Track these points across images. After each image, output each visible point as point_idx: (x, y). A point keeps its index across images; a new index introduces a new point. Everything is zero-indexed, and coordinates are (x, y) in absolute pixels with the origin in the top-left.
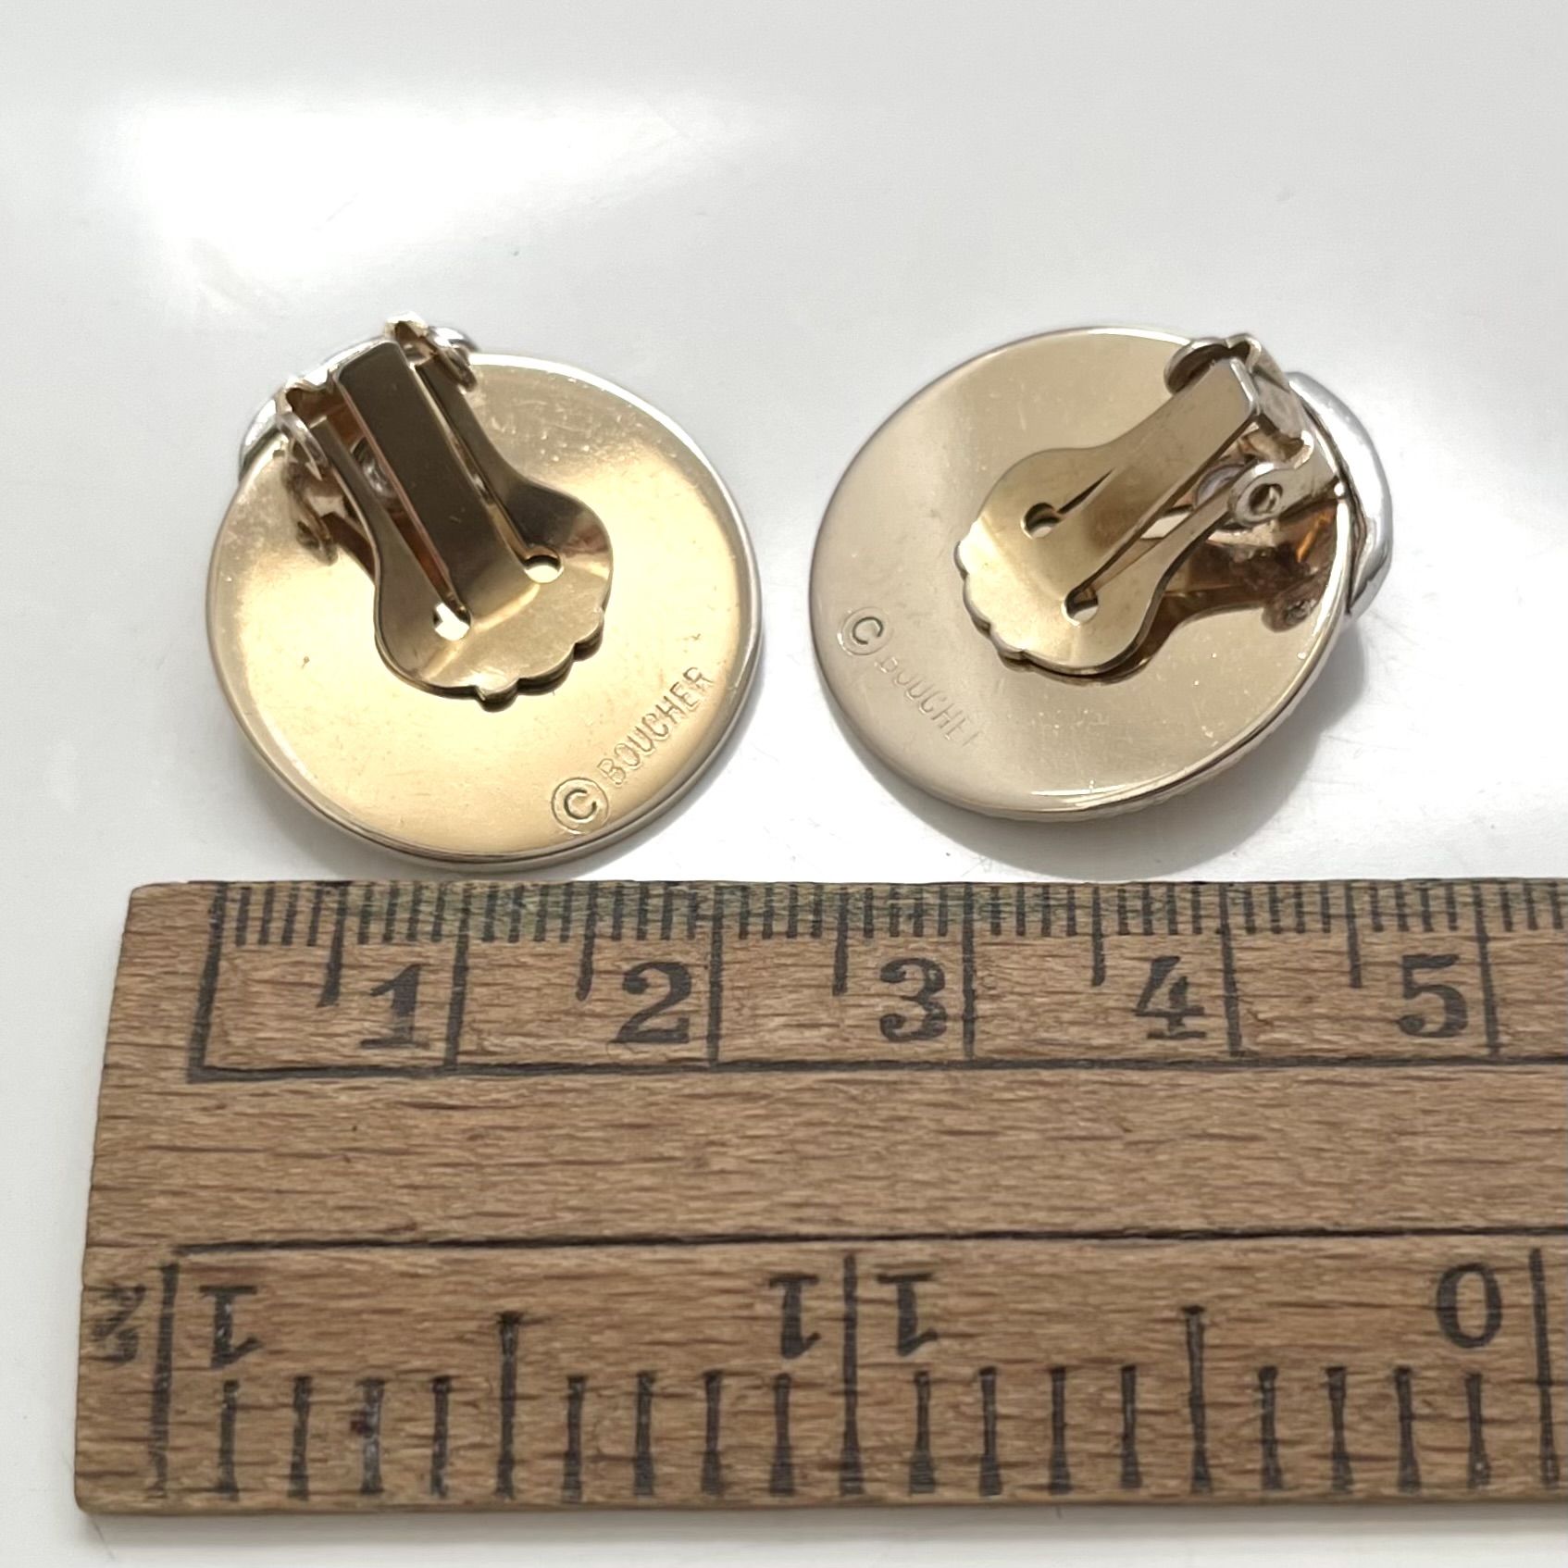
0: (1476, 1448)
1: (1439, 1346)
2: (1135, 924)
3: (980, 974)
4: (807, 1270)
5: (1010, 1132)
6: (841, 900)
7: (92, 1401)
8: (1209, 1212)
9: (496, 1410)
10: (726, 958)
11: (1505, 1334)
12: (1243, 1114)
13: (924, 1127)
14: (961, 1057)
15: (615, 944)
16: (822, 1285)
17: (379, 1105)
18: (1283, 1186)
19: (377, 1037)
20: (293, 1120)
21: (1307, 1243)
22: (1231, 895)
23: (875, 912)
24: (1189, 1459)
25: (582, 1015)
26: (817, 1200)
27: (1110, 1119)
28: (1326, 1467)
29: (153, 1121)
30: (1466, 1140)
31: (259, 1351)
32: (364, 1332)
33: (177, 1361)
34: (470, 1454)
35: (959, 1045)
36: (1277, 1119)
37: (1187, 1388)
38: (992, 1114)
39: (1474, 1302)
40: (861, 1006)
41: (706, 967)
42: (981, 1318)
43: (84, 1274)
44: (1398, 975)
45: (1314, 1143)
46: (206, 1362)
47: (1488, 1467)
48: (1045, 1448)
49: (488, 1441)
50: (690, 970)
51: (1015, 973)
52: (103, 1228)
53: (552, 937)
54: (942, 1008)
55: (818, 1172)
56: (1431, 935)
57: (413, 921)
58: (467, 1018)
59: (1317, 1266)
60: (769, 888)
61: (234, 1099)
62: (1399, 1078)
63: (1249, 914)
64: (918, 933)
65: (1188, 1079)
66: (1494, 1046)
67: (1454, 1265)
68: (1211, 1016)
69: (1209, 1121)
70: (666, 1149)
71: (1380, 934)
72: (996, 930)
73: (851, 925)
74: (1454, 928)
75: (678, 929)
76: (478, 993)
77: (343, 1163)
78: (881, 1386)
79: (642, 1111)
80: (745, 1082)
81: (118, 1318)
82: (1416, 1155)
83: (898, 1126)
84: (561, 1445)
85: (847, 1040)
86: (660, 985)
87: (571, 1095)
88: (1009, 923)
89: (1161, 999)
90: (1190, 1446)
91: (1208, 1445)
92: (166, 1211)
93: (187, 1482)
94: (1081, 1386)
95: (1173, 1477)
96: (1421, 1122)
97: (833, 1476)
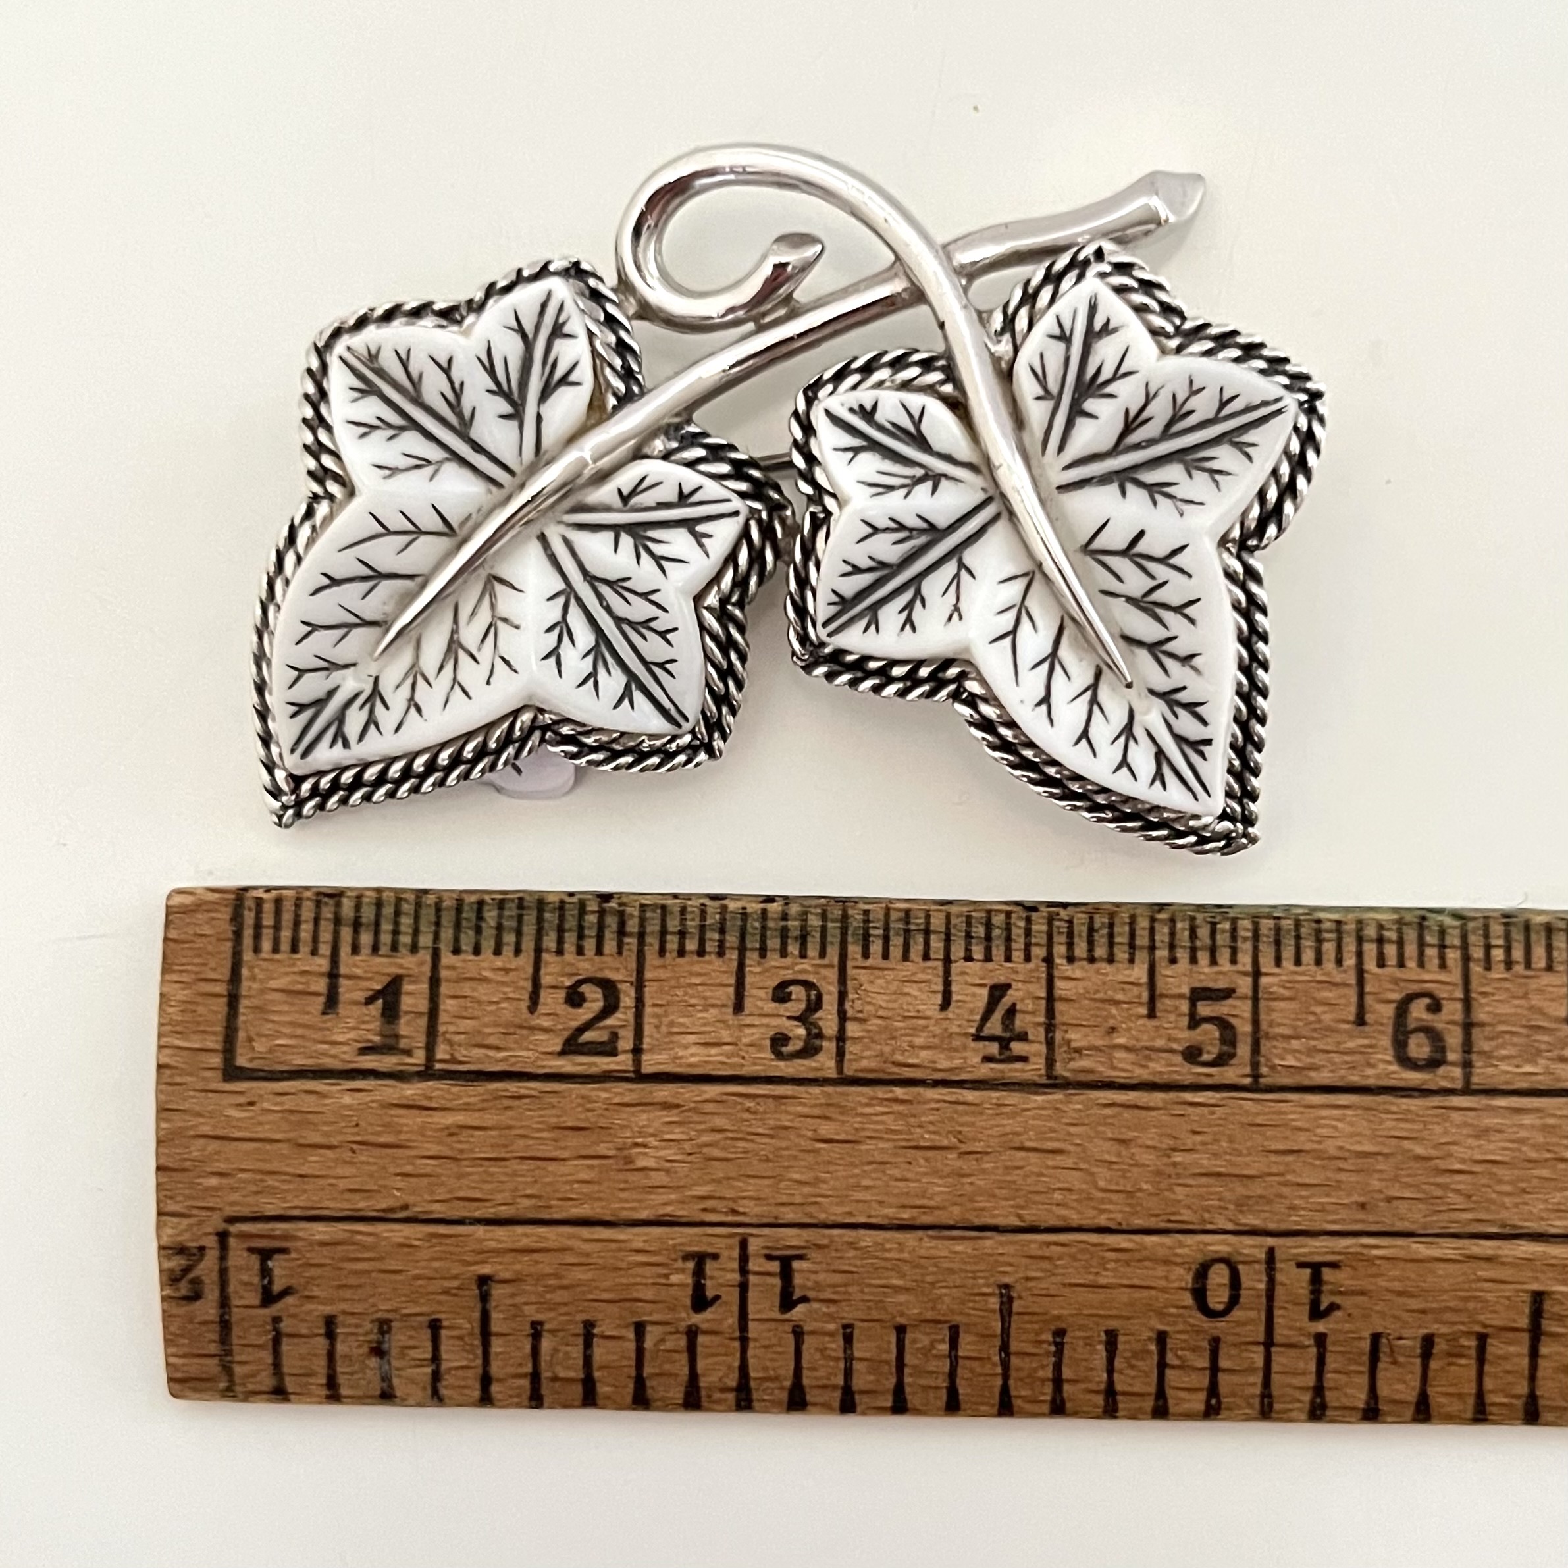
0: (1213, 1390)
1: (1190, 1316)
2: (978, 952)
3: (851, 996)
4: (710, 1250)
5: (869, 1141)
6: (742, 920)
7: (172, 1329)
8: (1021, 1212)
9: (477, 1342)
10: (648, 975)
11: (1242, 1309)
12: (1055, 1131)
13: (804, 1136)
14: (832, 1074)
15: (558, 959)
16: (722, 1259)
17: (374, 1105)
18: (1081, 1191)
19: (370, 1045)
20: (310, 1116)
21: (1094, 1238)
22: (1057, 923)
23: (769, 933)
24: (997, 1391)
25: (532, 1029)
26: (718, 1195)
27: (950, 1132)
28: (1099, 1400)
29: (199, 1115)
30: (1228, 1157)
31: (297, 1296)
32: (374, 1286)
33: (235, 1301)
34: (460, 1373)
35: (832, 1064)
36: (1078, 1135)
37: (997, 1342)
38: (856, 1125)
39: (1220, 1285)
40: (753, 1026)
41: (632, 984)
42: (842, 1289)
43: (159, 1236)
44: (1185, 1007)
45: (1107, 1157)
46: (257, 1302)
47: (1219, 1402)
48: (888, 1383)
49: (473, 1364)
50: (619, 986)
51: (879, 997)
52: (169, 1201)
53: (508, 951)
54: (820, 1028)
55: (719, 1169)
56: (1216, 969)
57: (396, 933)
58: (442, 1029)
59: (1103, 1258)
61: (261, 1096)
62: (1178, 1103)
63: (1070, 945)
64: (803, 956)
65: (1013, 1098)
66: (1256, 1076)
67: (1208, 1258)
68: (1033, 1042)
69: (1025, 1137)
70: (602, 1149)
71: (1173, 966)
72: (866, 955)
73: (749, 945)
74: (1234, 961)
75: (610, 946)
76: (448, 1005)
77: (350, 1154)
78: (765, 1334)
79: (583, 1116)
80: (664, 1092)
81: (186, 1270)
82: (1185, 1169)
83: (783, 1133)
84: (528, 1368)
85: (743, 1058)
86: (595, 999)
87: (527, 1101)
88: (876, 947)
89: (994, 1026)
90: (999, 1382)
91: (1011, 1382)
92: (216, 1189)
93: (251, 1387)
94: (917, 1339)
95: (983, 1404)
96: (1191, 1141)
97: (731, 1396)
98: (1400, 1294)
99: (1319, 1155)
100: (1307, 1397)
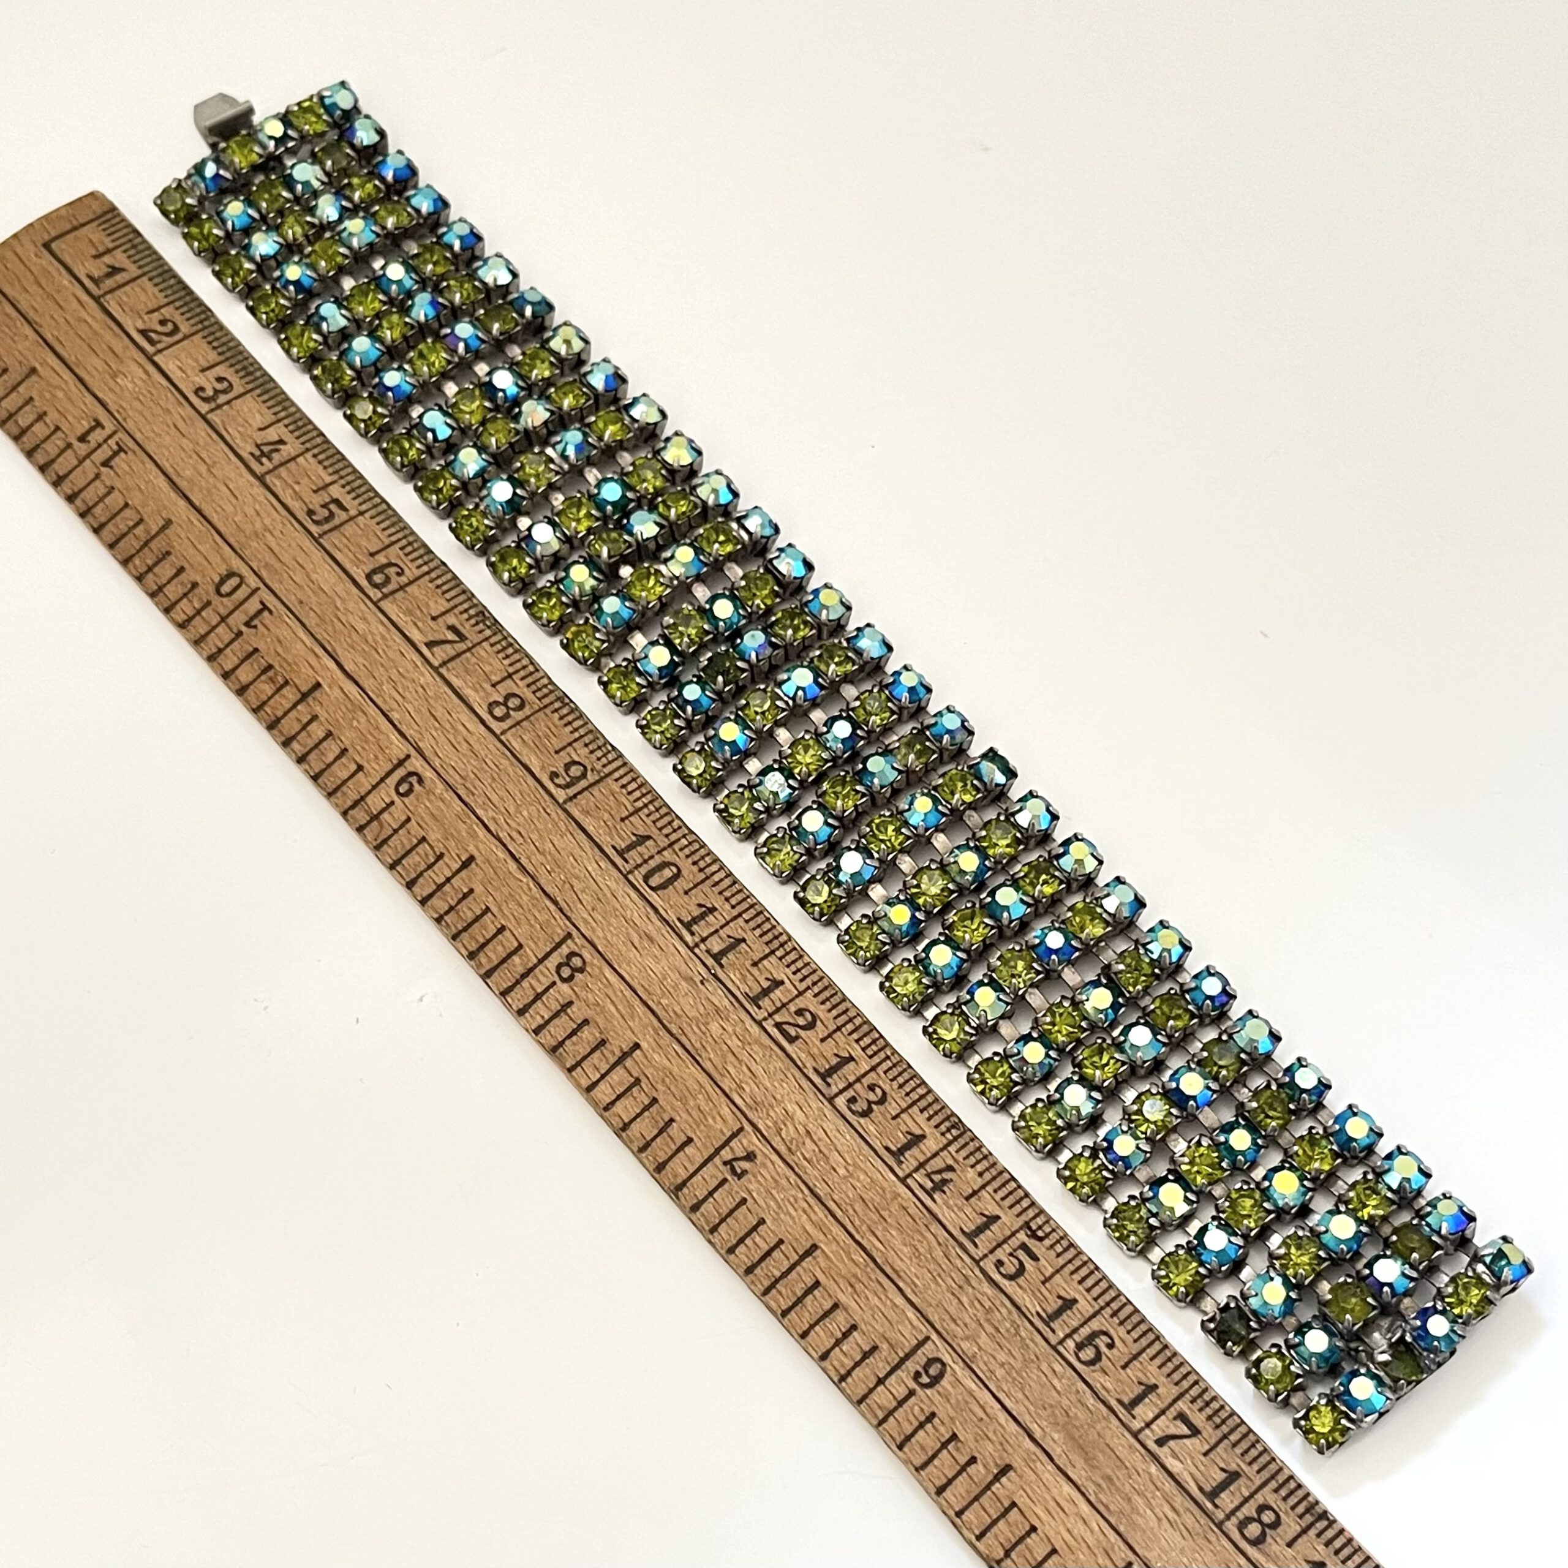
0: (190, 619)
1: (211, 586)
2: (291, 428)
3: (239, 400)
4: (105, 424)
5: (188, 440)
6: (240, 353)
8: (203, 503)
10: (192, 338)
11: (228, 600)
13: (172, 419)
14: (204, 413)
15: (174, 310)
16: (103, 431)
17: (71, 292)
18: (227, 514)
19: (92, 276)
20: (50, 277)
21: (213, 532)
22: (325, 445)
24: (129, 554)
25: (140, 318)
26: (127, 410)
27: (213, 460)
28: (154, 588)
30: (282, 549)
35: (207, 410)
36: (248, 499)
37: (148, 538)
38: (190, 432)
39: (231, 585)
40: (200, 379)
41: (184, 335)
42: (125, 474)
44: (328, 500)
45: (248, 513)
48: (103, 519)
51: (247, 409)
53: (164, 294)
54: (218, 398)
55: (136, 404)
56: (351, 501)
57: (141, 259)
58: (116, 292)
59: (209, 540)
60: (228, 333)
61: (45, 259)
62: (288, 520)
64: (242, 378)
65: (243, 470)
66: (321, 536)
67: (238, 572)
68: (271, 463)
69: (233, 484)
70: (113, 365)
71: (341, 488)
72: (259, 396)
74: (359, 505)
76: (127, 288)
77: (47, 298)
78: (88, 467)
79: (120, 352)
80: (150, 368)
82: (265, 539)
83: (167, 413)
84: (13, 411)
85: (186, 383)
86: (168, 328)
87: (112, 333)
88: (265, 397)
89: (266, 449)
90: (133, 552)
91: (136, 556)
94: (127, 513)
96: (277, 533)
97: (55, 477)
98: (280, 642)
99: (308, 576)
100: (214, 650)
